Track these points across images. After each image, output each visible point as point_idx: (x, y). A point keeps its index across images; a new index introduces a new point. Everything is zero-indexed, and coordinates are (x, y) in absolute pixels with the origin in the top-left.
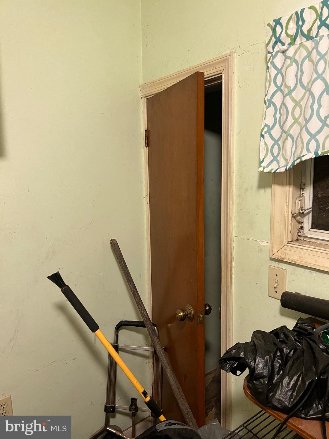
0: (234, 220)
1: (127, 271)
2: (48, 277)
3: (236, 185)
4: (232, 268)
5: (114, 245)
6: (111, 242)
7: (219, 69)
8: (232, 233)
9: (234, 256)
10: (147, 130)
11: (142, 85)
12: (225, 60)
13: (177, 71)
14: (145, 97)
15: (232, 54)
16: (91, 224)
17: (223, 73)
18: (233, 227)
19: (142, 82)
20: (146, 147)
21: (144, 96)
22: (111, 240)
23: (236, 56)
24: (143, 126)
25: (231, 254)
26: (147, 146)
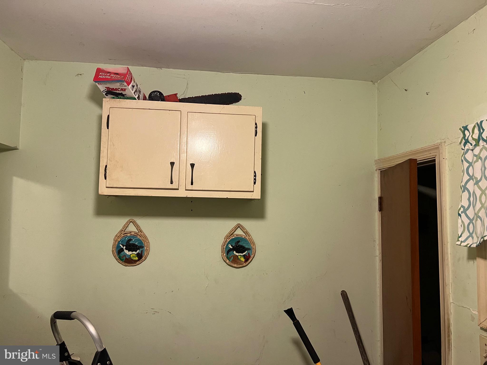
0: (450, 286)
1: (354, 322)
2: (284, 311)
3: (450, 254)
4: (451, 334)
5: (344, 295)
6: (342, 293)
7: (433, 154)
8: (449, 298)
9: (452, 321)
10: (380, 197)
11: (377, 161)
12: (437, 148)
13: (402, 152)
14: (380, 170)
15: (441, 144)
16: (325, 274)
17: (436, 157)
18: (450, 293)
19: (377, 158)
20: (380, 211)
21: (378, 169)
22: (341, 292)
23: (446, 145)
24: (377, 194)
25: (449, 320)
26: (380, 209)
